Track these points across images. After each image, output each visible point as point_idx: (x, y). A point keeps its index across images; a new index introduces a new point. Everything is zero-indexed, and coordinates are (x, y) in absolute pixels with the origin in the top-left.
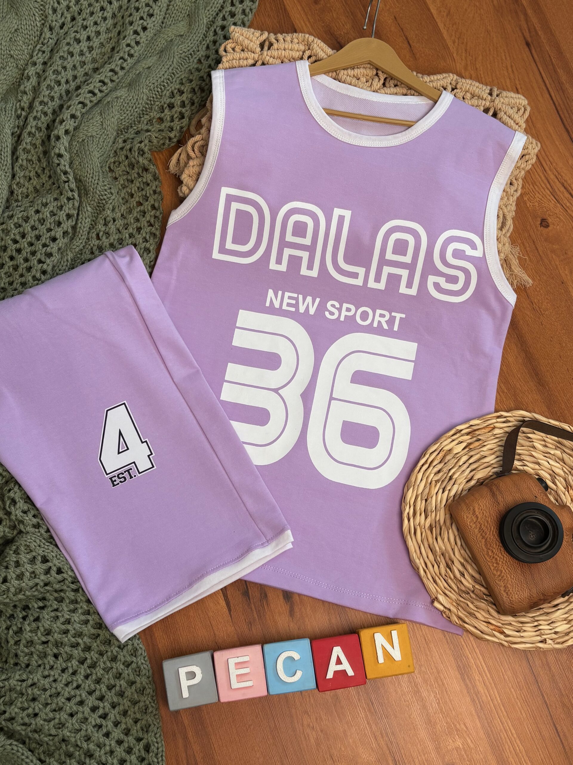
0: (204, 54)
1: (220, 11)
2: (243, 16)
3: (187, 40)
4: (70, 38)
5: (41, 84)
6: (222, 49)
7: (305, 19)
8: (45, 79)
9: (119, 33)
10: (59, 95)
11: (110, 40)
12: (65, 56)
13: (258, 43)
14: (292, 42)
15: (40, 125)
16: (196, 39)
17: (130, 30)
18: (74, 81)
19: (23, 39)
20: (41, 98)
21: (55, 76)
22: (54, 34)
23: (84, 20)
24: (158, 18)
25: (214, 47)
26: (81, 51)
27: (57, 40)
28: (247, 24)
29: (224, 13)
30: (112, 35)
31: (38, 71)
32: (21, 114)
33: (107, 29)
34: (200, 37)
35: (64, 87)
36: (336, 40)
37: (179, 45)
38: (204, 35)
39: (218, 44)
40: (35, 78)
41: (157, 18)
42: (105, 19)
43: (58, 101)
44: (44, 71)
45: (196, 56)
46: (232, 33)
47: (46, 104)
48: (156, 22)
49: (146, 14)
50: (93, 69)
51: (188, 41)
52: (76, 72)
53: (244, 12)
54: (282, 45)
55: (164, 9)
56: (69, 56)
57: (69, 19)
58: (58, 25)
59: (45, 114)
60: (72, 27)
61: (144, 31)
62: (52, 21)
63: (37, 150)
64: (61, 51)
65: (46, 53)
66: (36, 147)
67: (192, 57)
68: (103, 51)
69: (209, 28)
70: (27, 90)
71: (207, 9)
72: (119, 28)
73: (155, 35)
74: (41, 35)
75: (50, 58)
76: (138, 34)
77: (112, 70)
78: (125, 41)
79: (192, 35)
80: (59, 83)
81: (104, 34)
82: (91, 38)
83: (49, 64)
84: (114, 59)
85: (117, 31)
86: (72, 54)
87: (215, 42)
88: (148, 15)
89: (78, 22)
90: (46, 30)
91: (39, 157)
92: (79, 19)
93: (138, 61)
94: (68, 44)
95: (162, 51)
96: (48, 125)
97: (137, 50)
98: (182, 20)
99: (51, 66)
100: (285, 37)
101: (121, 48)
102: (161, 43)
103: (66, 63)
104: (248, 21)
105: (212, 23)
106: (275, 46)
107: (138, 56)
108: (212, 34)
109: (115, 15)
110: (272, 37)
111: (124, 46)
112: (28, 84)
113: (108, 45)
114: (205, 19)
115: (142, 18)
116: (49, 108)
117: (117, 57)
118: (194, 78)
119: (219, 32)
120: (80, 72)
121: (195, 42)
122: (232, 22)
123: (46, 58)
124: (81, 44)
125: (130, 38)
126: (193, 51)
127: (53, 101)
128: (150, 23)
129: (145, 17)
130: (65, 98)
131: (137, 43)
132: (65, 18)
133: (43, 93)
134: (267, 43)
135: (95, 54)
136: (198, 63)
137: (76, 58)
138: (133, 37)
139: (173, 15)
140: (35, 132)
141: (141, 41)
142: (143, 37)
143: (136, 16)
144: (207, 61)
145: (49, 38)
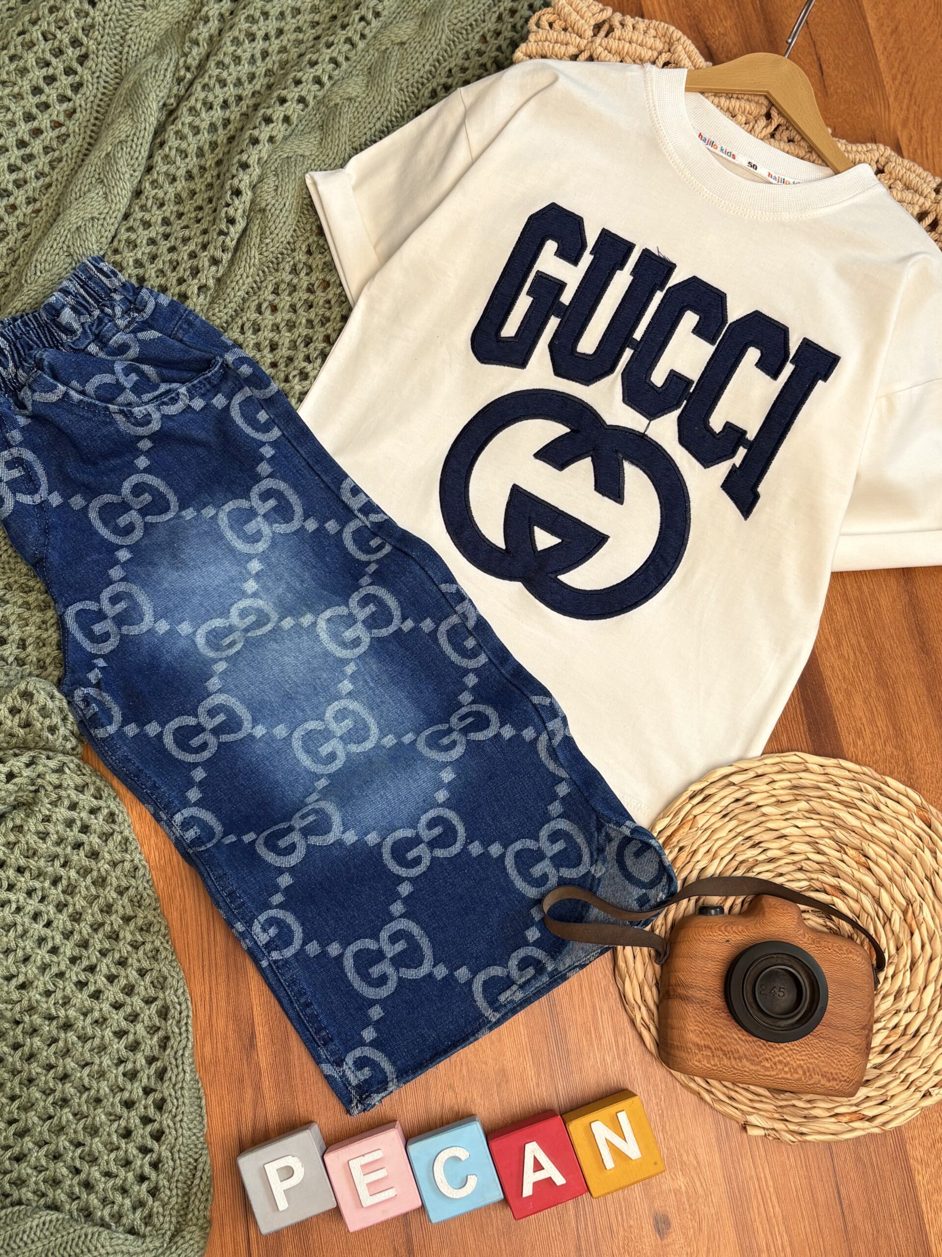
0: (492, 28)
5: (223, 34)
6: (534, 19)
8: (231, 28)
10: (250, 57)
13: (592, 23)
20: (221, 57)
32: (185, 77)
35: (260, 45)
40: (216, 22)
45: (479, 29)
54: (628, 33)
67: (472, 30)
70: (201, 38)
99: (244, 8)
100: (637, 22)
106: (618, 33)
110: (616, 18)
112: (205, 30)
120: (290, 24)
121: (480, 6)
126: (476, 20)
127: (239, 64)
133: (224, 49)
134: (605, 27)
140: (201, 109)
144: (496, 39)
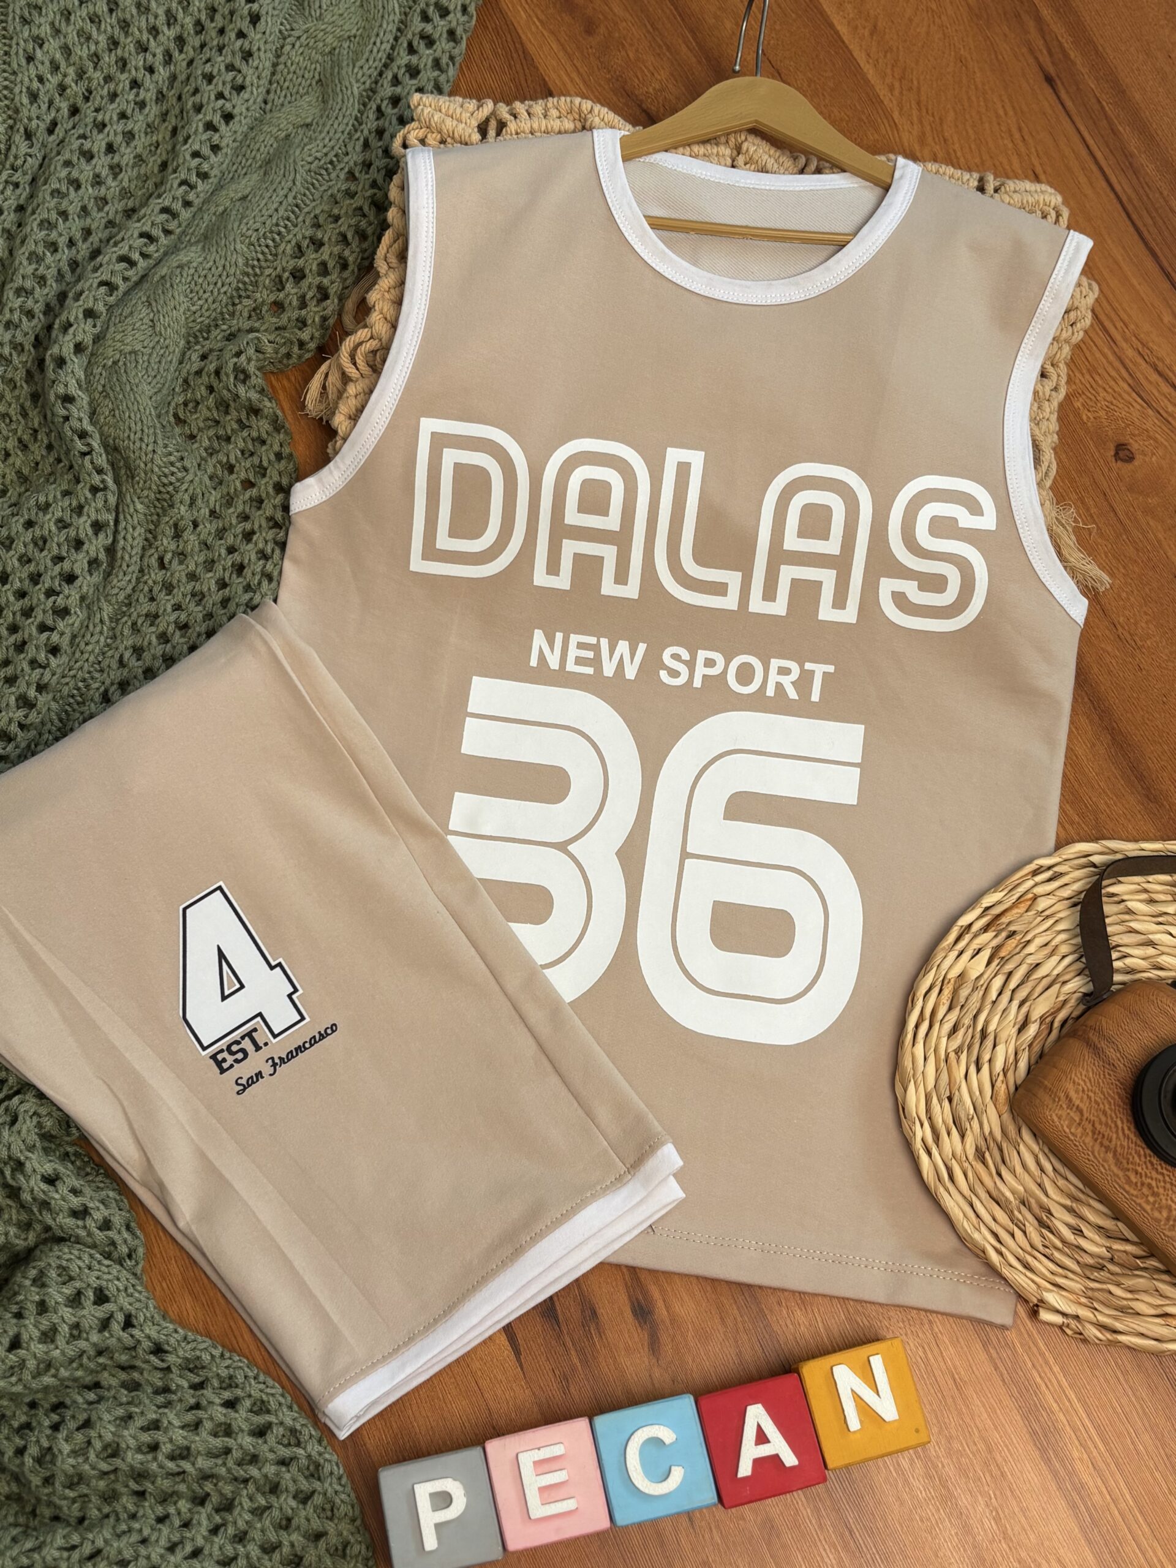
0: (360, 159)
1: (386, 66)
2: (436, 73)
3: (321, 132)
4: (71, 151)
5: (15, 253)
6: (398, 141)
7: (569, 68)
8: (23, 242)
9: (174, 131)
10: (56, 273)
11: (157, 148)
12: (64, 189)
13: (475, 123)
14: (545, 116)
15: (19, 338)
16: (340, 129)
17: (197, 122)
18: (85, 240)
20: (19, 282)
21: (44, 233)
22: (37, 146)
23: (97, 110)
24: (255, 93)
25: (380, 144)
26: (97, 176)
27: (44, 159)
28: (446, 88)
29: (395, 70)
30: (160, 139)
31: (6, 225)
33: (148, 126)
34: (347, 124)
35: (65, 254)
36: (640, 106)
37: (305, 145)
38: (356, 119)
39: (387, 135)
41: (252, 93)
42: (142, 105)
43: (54, 285)
44: (20, 225)
45: (342, 165)
46: (416, 107)
47: (29, 293)
48: (251, 101)
49: (228, 86)
50: (125, 211)
51: (323, 135)
52: (88, 220)
53: (437, 63)
54: (525, 124)
55: (266, 73)
56: (71, 189)
57: (65, 112)
58: (43, 126)
59: (30, 314)
60: (74, 128)
61: (227, 123)
62: (30, 119)
63: (17, 392)
64: (53, 179)
65: (21, 187)
66: (15, 387)
67: (334, 168)
68: (142, 172)
69: (365, 105)
71: (358, 64)
72: (172, 121)
73: (252, 129)
74: (8, 149)
75: (32, 196)
76: (216, 130)
77: (165, 210)
78: (187, 146)
79: (331, 122)
80: (54, 247)
81: (143, 135)
82: (115, 146)
83: (30, 209)
84: (168, 186)
85: (170, 128)
86: (77, 184)
87: (380, 133)
88: (232, 88)
89: (86, 117)
90: (18, 137)
91: (22, 407)
92: (88, 110)
93: (219, 187)
94: (68, 163)
95: (269, 162)
96: (37, 338)
97: (214, 164)
98: (307, 93)
99: (33, 213)
100: (530, 106)
101: (181, 161)
102: (266, 144)
103: (65, 203)
104: (448, 81)
105: (370, 94)
106: (512, 126)
107: (219, 174)
108: (372, 116)
109: (163, 96)
110: (503, 111)
111: (188, 157)
113: (152, 159)
114: (355, 86)
115: (220, 96)
116: (37, 302)
117: (173, 180)
118: (343, 212)
119: (389, 110)
120: (97, 220)
121: (337, 136)
122: (414, 88)
123: (23, 197)
124: (94, 162)
125: (197, 139)
126: (336, 156)
127: (45, 285)
128: (238, 104)
129: (226, 93)
130: (68, 277)
131: (215, 148)
132: (58, 111)
133: (21, 271)
134: (493, 124)
135: (126, 180)
136: (347, 179)
137: (89, 191)
138: (204, 137)
139: (287, 84)
140: (11, 355)
141: (223, 144)
142: (226, 135)
143: (208, 91)
144: (367, 173)
145: (26, 154)
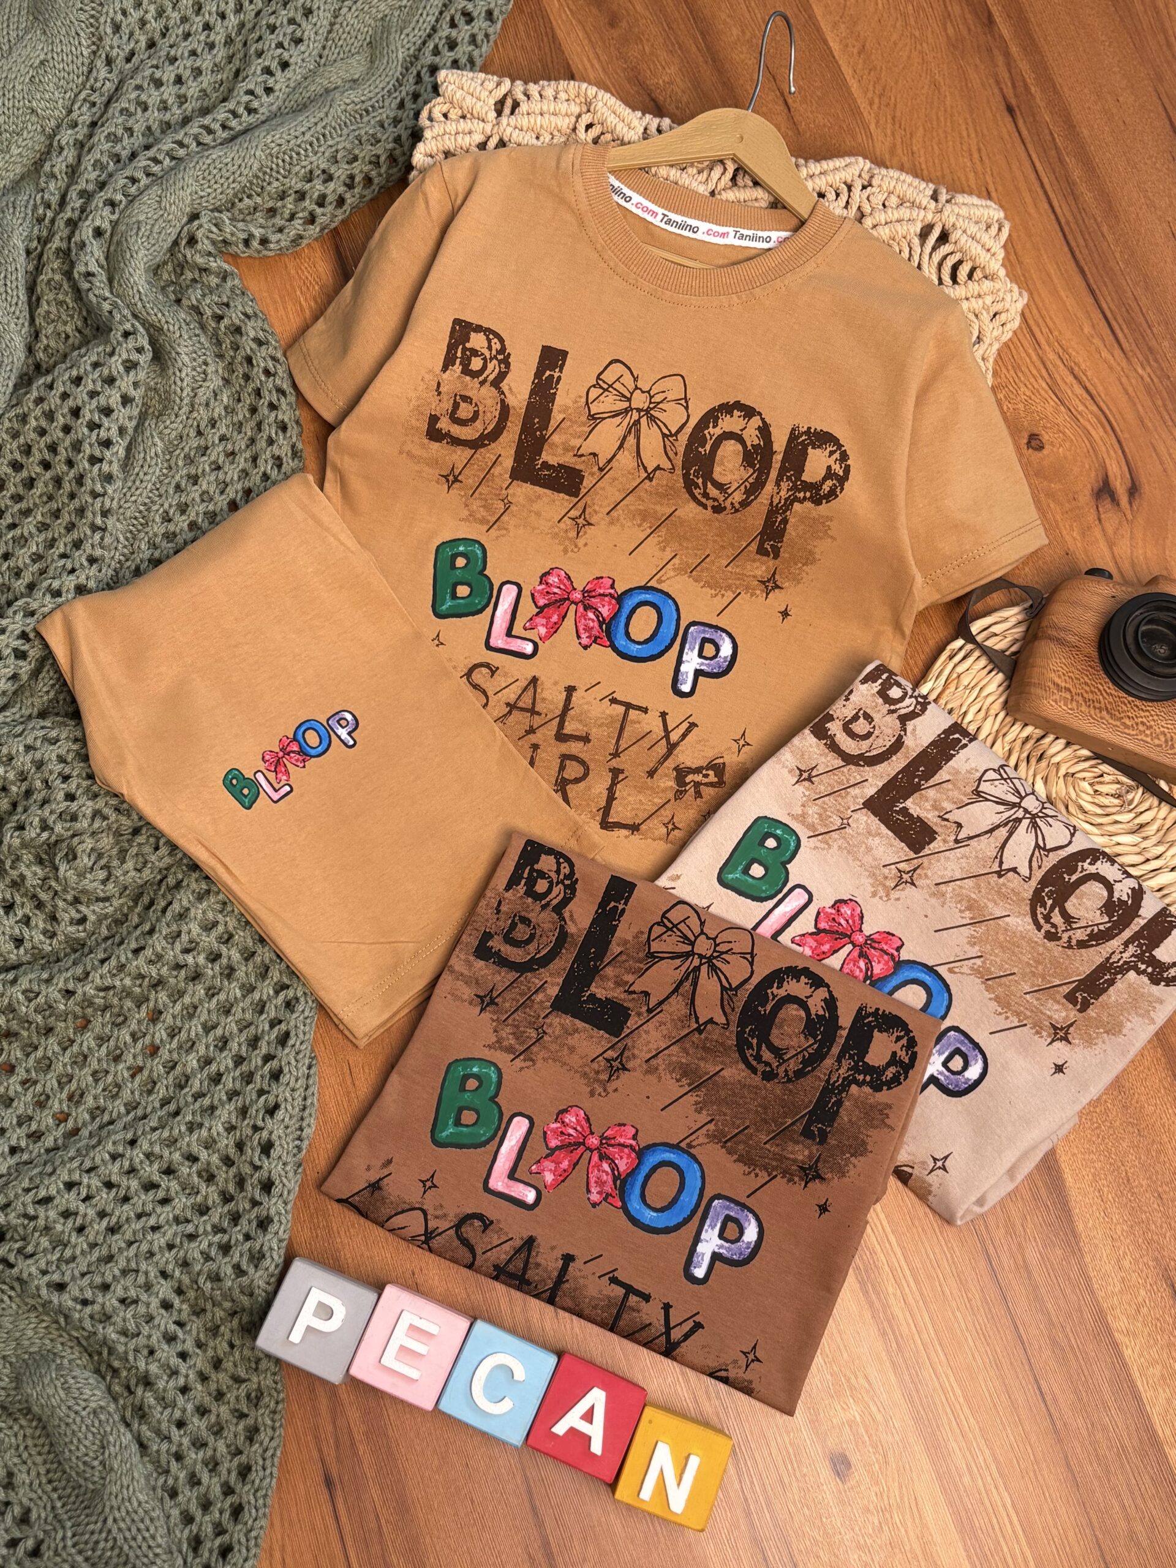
0: (392, 115)
1: (429, 36)
2: (471, 48)
4: (143, 78)
6: (425, 113)
7: (592, 56)
13: (492, 101)
14: (555, 98)
16: (383, 85)
17: (257, 66)
19: (55, 80)
21: (110, 144)
22: (116, 72)
23: (171, 46)
24: (311, 47)
25: (414, 106)
26: (164, 102)
27: (119, 83)
28: (479, 62)
29: (437, 40)
30: (224, 77)
31: (79, 137)
32: (45, 215)
33: (215, 65)
34: (388, 84)
36: (648, 94)
38: (397, 80)
39: (421, 100)
40: (72, 149)
41: (308, 46)
42: (211, 46)
44: (89, 136)
48: (307, 54)
49: (288, 37)
51: (365, 87)
53: (473, 40)
54: (536, 104)
55: (323, 31)
56: (139, 110)
57: (143, 44)
58: (122, 54)
60: (149, 58)
61: (283, 70)
62: (112, 47)
64: (125, 99)
65: (97, 105)
68: (206, 104)
69: (406, 69)
70: (57, 170)
71: (405, 32)
72: (236, 63)
73: (305, 78)
74: (90, 72)
75: (104, 113)
76: (272, 75)
78: (244, 84)
79: (374, 79)
80: (117, 158)
81: (209, 73)
82: (183, 79)
83: (100, 123)
85: (234, 69)
86: (144, 107)
87: (416, 96)
88: (292, 39)
89: (161, 50)
90: (100, 63)
92: (163, 45)
94: (139, 87)
97: (268, 104)
98: (358, 53)
99: (103, 126)
100: (543, 87)
103: (132, 121)
104: (480, 57)
105: (413, 59)
106: (524, 106)
108: (411, 79)
109: (231, 40)
110: (519, 89)
111: (242, 93)
112: (60, 161)
114: (401, 50)
115: (280, 45)
121: (377, 90)
122: (451, 57)
123: (97, 113)
124: (162, 89)
125: (254, 80)
128: (294, 55)
129: (286, 44)
131: (269, 90)
132: (137, 42)
137: (155, 114)
138: (260, 79)
139: (341, 43)
141: (277, 88)
142: (281, 81)
143: (271, 40)
145: (105, 78)
